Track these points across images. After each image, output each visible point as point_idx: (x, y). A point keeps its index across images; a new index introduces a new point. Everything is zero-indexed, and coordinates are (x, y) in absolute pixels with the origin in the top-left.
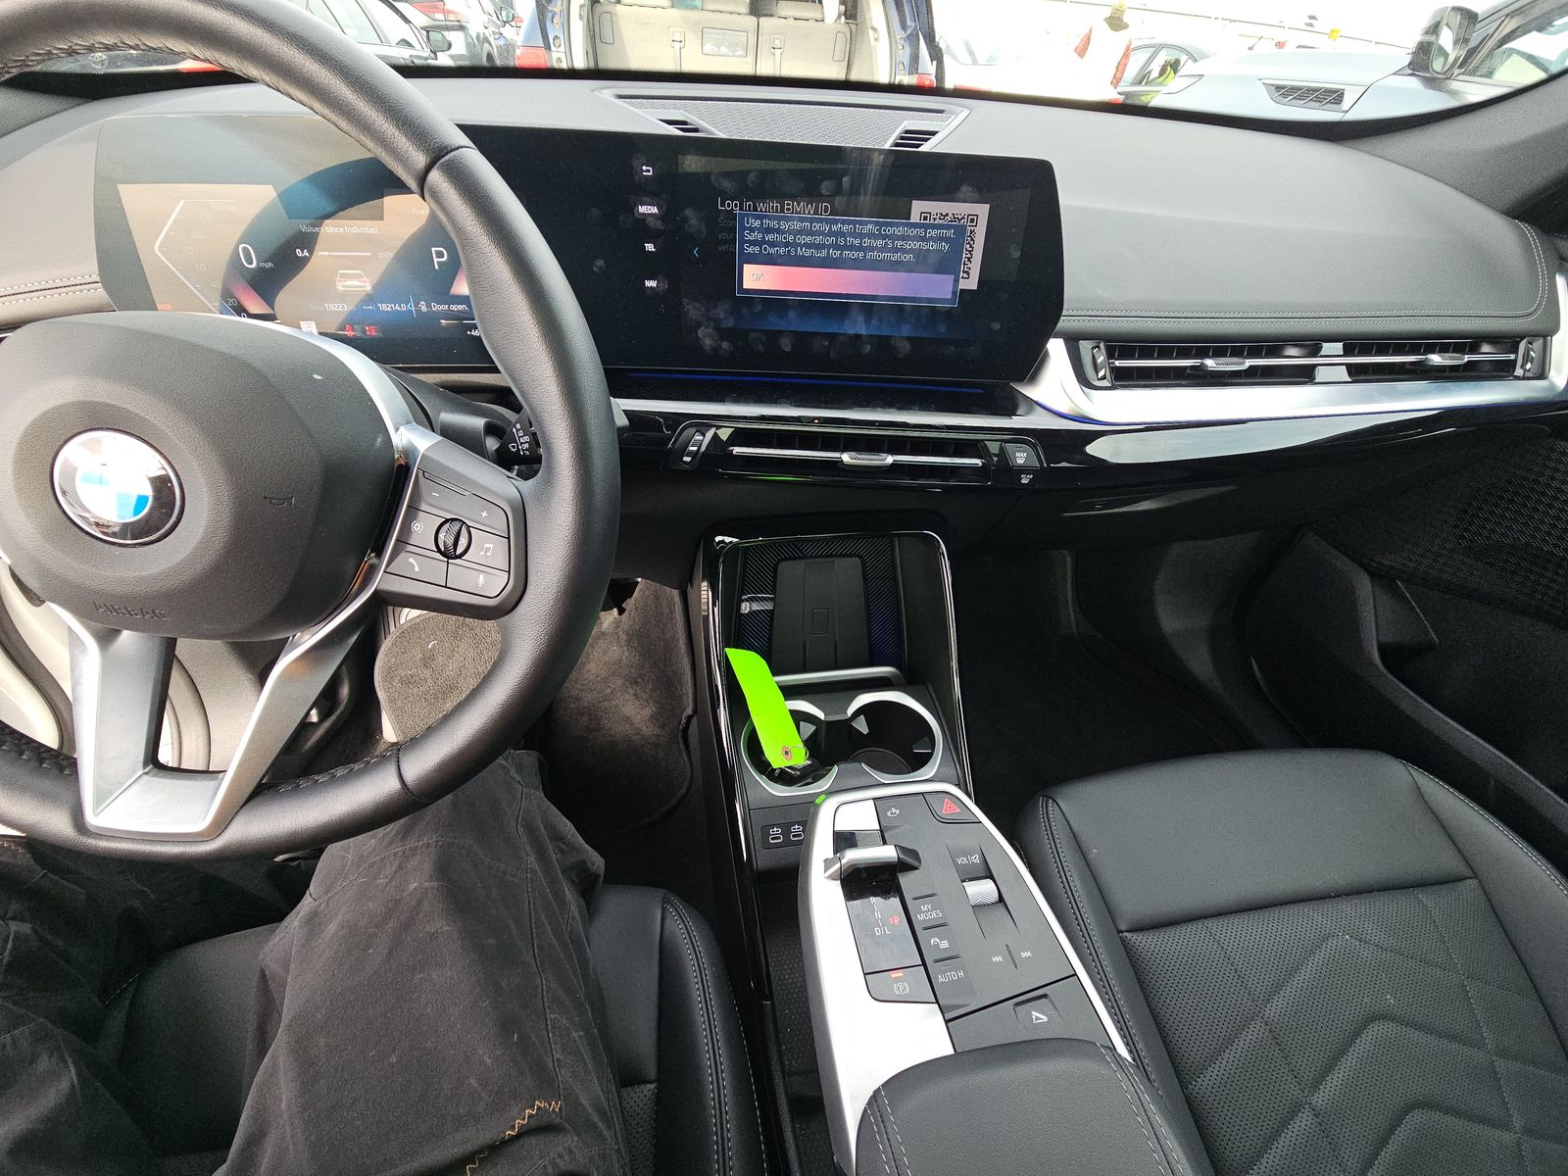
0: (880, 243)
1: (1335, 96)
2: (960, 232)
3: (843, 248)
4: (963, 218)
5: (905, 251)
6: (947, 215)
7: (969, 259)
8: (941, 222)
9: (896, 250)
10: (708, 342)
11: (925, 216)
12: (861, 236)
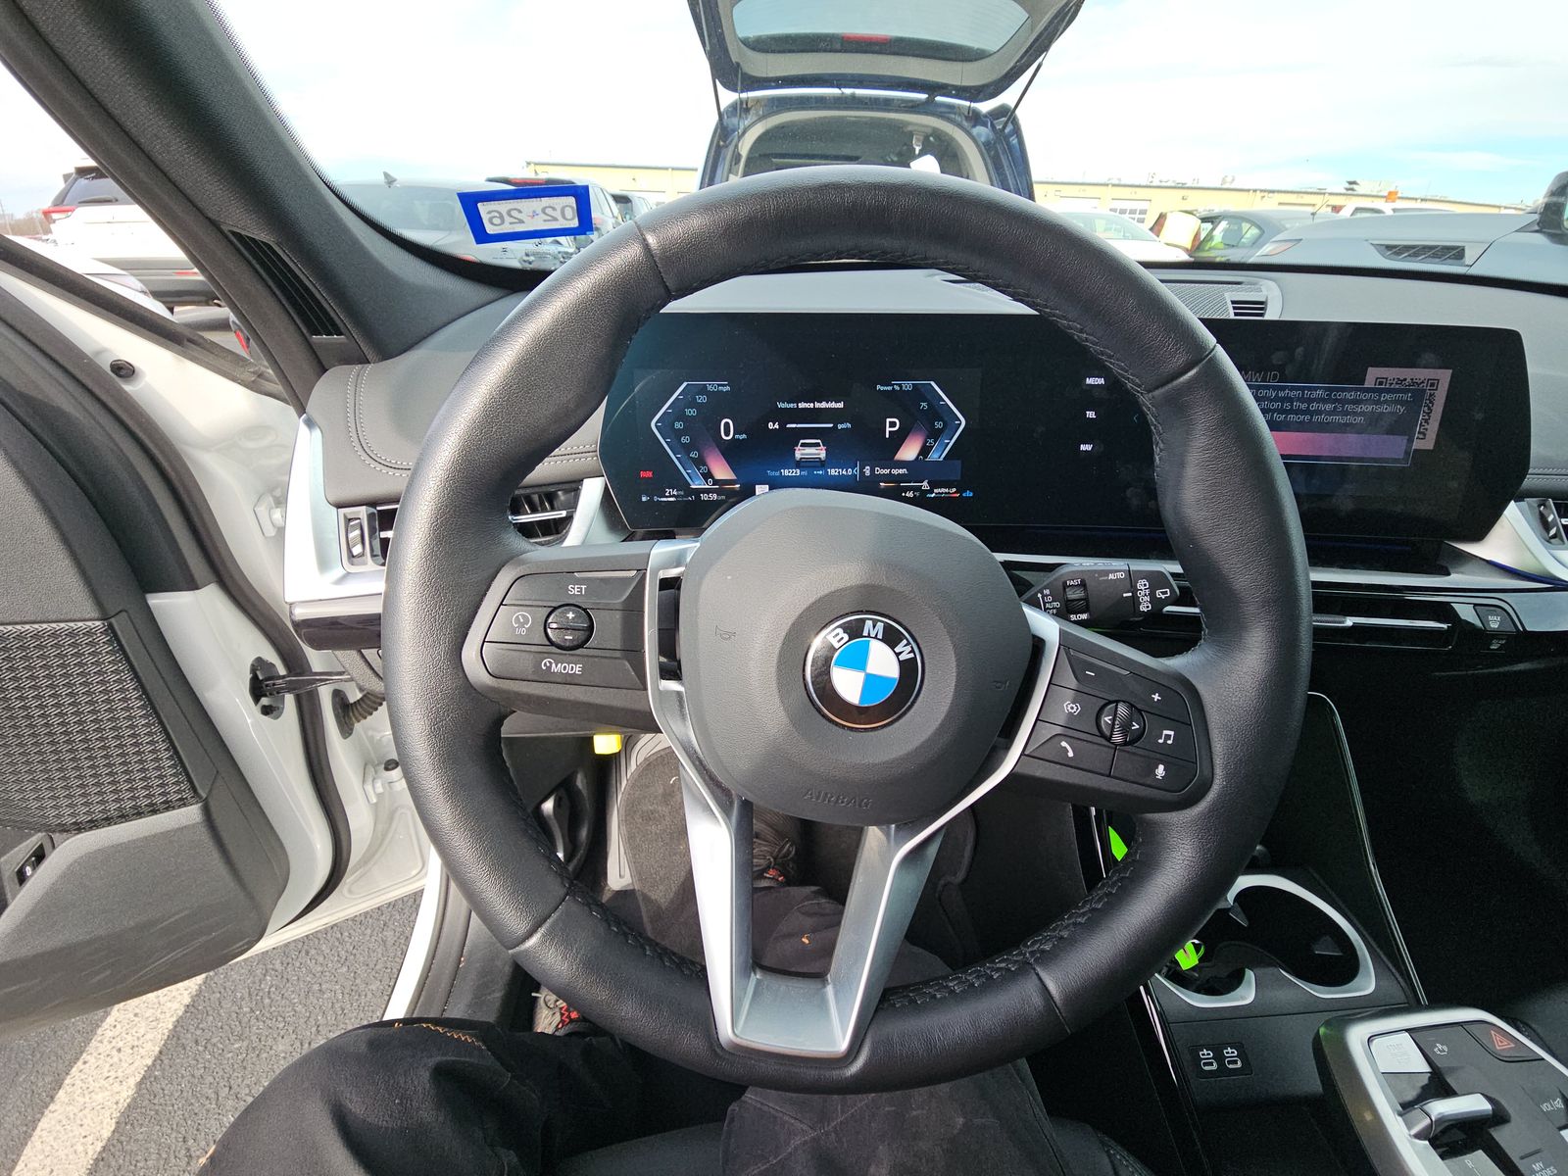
0: (1329, 407)
1: (1458, 253)
2: (1418, 396)
3: (1286, 412)
4: (1423, 382)
5: (1355, 414)
6: (1405, 380)
7: (1426, 421)
8: (1397, 387)
9: (1346, 413)
10: (1135, 502)
11: (1380, 381)
12: (1310, 401)
